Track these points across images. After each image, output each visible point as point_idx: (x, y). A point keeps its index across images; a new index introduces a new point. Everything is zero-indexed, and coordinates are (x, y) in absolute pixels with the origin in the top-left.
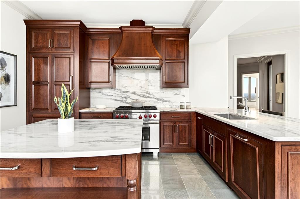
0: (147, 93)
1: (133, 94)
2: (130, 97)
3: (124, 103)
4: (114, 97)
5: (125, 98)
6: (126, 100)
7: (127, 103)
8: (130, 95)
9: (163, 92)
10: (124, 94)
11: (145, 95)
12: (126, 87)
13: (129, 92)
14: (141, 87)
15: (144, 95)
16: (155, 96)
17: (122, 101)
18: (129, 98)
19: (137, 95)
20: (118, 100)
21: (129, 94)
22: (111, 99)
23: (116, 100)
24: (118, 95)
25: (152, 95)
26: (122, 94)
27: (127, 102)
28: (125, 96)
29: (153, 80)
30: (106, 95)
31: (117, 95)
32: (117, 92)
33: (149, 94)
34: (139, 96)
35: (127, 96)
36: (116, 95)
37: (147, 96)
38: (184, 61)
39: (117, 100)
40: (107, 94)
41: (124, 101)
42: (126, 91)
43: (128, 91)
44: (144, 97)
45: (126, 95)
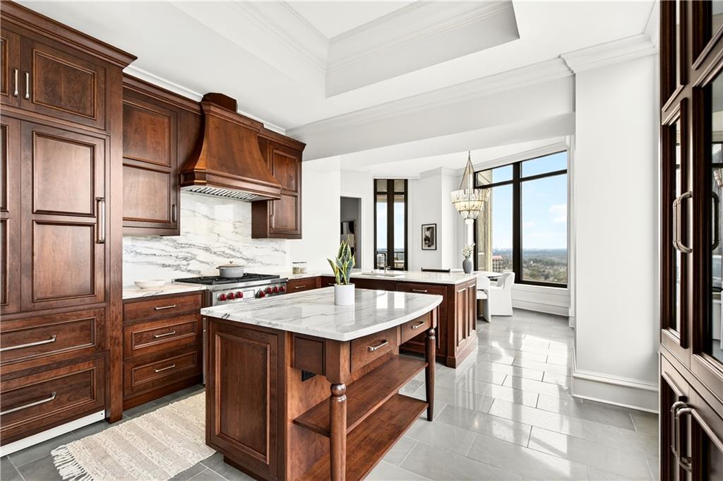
0: (230, 248)
1: (201, 251)
2: (197, 258)
3: (183, 271)
4: (160, 258)
5: (185, 259)
6: (188, 264)
7: (189, 271)
8: (196, 254)
9: (256, 245)
10: (184, 250)
11: (226, 252)
12: (188, 235)
13: (194, 246)
14: (218, 235)
15: (223, 252)
16: (244, 253)
17: (178, 267)
18: (194, 259)
19: (211, 253)
20: (169, 266)
21: (194, 251)
22: (150, 263)
23: (164, 266)
24: (170, 254)
25: (239, 252)
26: (178, 250)
27: (189, 268)
28: (186, 255)
29: (240, 222)
30: (137, 253)
31: (166, 254)
32: (167, 245)
33: (234, 250)
34: (215, 255)
35: (189, 255)
36: (163, 253)
37: (231, 255)
38: (296, 194)
39: (166, 266)
40: (138, 251)
41: (183, 268)
42: (186, 244)
43: (191, 243)
44: (225, 257)
45: (188, 253)
